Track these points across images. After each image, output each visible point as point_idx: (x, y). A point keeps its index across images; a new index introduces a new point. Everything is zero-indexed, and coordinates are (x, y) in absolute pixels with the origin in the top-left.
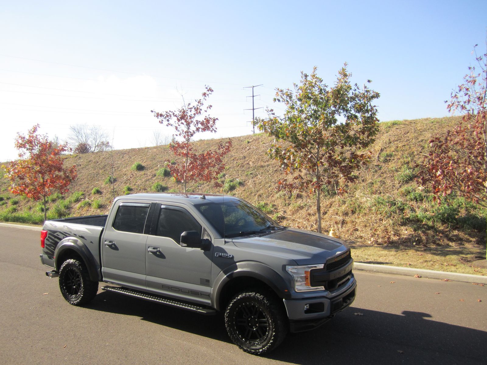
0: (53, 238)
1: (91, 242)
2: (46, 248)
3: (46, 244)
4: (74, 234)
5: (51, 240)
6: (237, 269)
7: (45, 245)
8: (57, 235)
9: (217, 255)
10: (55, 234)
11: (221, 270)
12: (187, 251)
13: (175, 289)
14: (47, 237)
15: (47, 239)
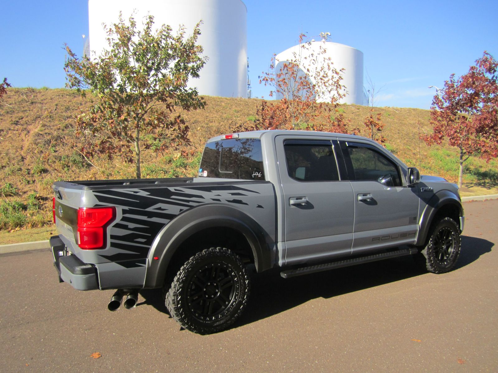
0: (145, 218)
1: (259, 206)
2: (113, 245)
3: (112, 237)
4: (214, 200)
5: (132, 225)
6: (439, 200)
7: (109, 241)
8: (160, 209)
9: (422, 190)
10: (150, 209)
11: (425, 204)
12: (398, 192)
13: (386, 238)
14: (118, 220)
15: (117, 226)
